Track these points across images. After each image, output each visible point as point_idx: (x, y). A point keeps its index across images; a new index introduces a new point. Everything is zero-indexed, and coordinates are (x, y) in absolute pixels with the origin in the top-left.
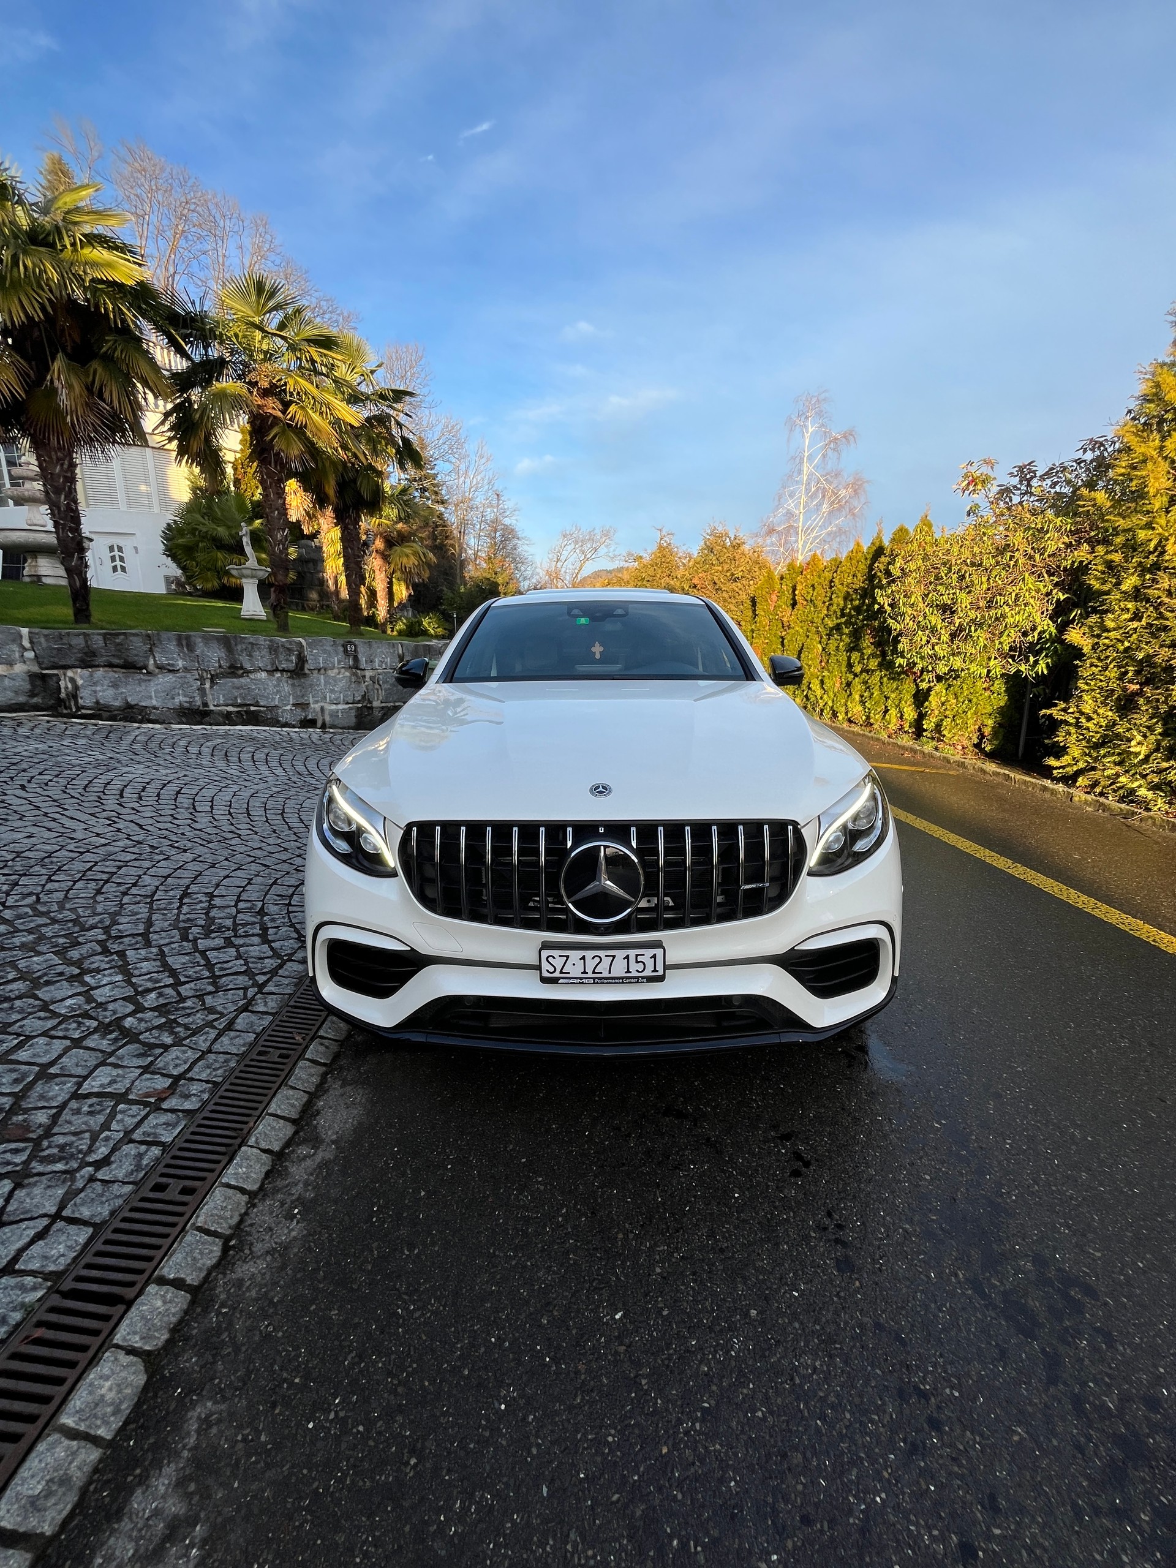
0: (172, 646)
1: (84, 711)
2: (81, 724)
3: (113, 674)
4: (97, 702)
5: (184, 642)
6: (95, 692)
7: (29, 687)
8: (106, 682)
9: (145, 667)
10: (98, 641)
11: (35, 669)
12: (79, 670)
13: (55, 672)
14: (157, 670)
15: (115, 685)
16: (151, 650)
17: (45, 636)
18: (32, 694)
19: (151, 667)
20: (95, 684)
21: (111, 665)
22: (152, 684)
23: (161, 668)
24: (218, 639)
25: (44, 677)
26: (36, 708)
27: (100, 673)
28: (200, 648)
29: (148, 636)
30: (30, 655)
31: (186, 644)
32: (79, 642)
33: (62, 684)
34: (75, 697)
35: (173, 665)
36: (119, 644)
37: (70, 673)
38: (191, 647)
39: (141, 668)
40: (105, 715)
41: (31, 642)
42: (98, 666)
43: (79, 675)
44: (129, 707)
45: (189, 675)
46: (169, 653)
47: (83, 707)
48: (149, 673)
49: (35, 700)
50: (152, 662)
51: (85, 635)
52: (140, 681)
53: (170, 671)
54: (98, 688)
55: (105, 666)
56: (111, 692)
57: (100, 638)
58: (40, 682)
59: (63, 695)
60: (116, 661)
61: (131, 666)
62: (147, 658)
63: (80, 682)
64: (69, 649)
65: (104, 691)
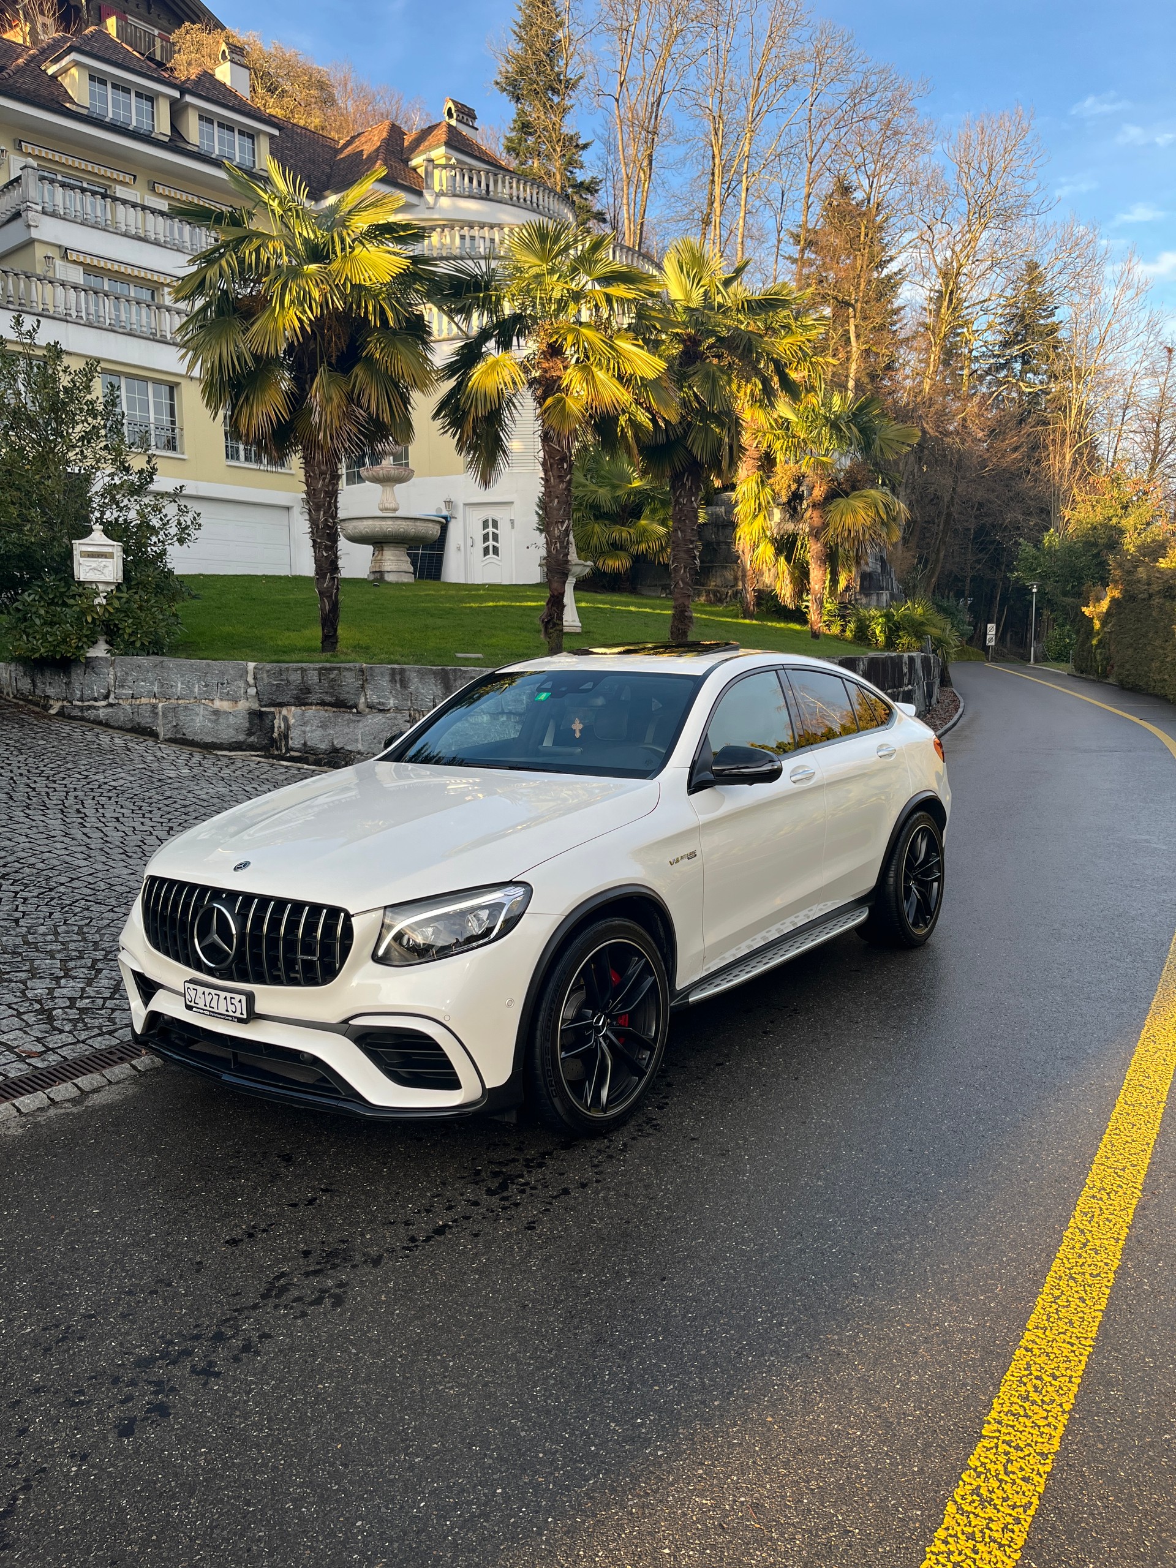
0: (384, 682)
1: (293, 753)
2: (286, 767)
3: (324, 713)
4: (305, 744)
5: (398, 678)
6: (304, 732)
7: (247, 725)
8: (316, 722)
9: (356, 706)
10: (313, 677)
11: (255, 706)
12: (293, 708)
13: (272, 709)
14: (367, 710)
15: (324, 726)
16: (363, 687)
17: (268, 671)
18: (250, 733)
19: (362, 706)
20: (304, 724)
21: (323, 703)
22: (361, 725)
23: (370, 706)
24: (435, 673)
25: (260, 715)
26: (252, 747)
27: (311, 711)
28: (415, 683)
29: (362, 671)
30: (252, 691)
31: (400, 679)
32: (295, 677)
33: (276, 722)
34: (286, 736)
35: (383, 704)
36: (333, 680)
37: (284, 711)
38: (404, 684)
39: (351, 707)
40: (312, 758)
41: (255, 678)
42: (311, 704)
43: (292, 713)
44: (335, 750)
45: (399, 716)
46: (382, 691)
47: (292, 749)
48: (358, 712)
49: (252, 739)
50: (362, 700)
51: (303, 670)
52: (350, 721)
53: (381, 711)
54: (308, 729)
55: (317, 704)
56: (319, 733)
57: (316, 673)
58: (258, 719)
59: (275, 735)
60: (328, 699)
61: (341, 705)
62: (358, 695)
63: (292, 721)
64: (286, 685)
65: (312, 732)
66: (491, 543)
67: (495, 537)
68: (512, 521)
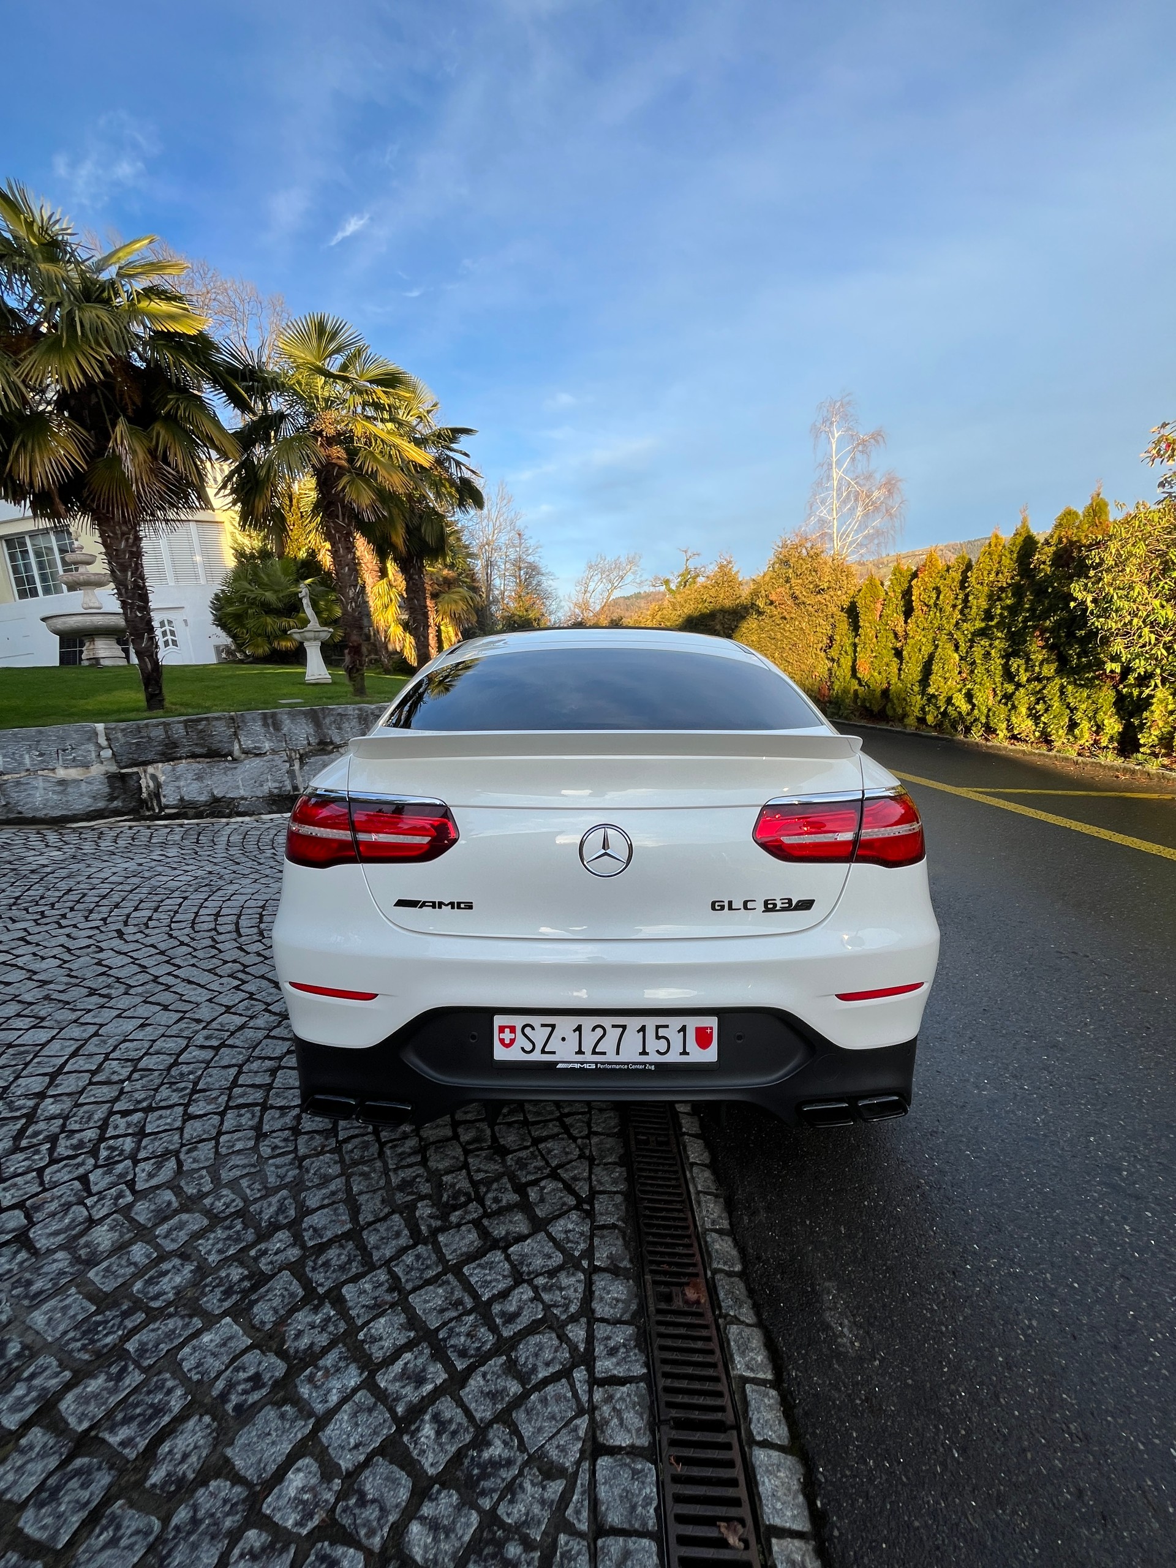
0: (258, 727)
1: (167, 811)
2: (166, 826)
3: (196, 766)
4: (182, 799)
5: (270, 721)
6: (179, 788)
7: (107, 790)
8: (190, 776)
9: (231, 754)
10: (179, 731)
11: (113, 768)
12: (160, 765)
13: (135, 769)
14: (243, 756)
15: (199, 778)
16: (235, 734)
17: (123, 730)
18: (112, 799)
19: (237, 752)
20: (178, 779)
21: (194, 756)
22: (238, 771)
23: (246, 752)
24: (305, 714)
25: (123, 777)
26: (116, 813)
27: (183, 764)
28: (287, 725)
29: (232, 718)
30: (107, 753)
31: (272, 723)
32: (158, 733)
33: (143, 782)
34: (157, 795)
35: (259, 748)
36: (202, 731)
37: (150, 769)
38: (277, 727)
39: (226, 756)
40: (191, 812)
41: (108, 739)
42: (180, 758)
43: (161, 771)
44: (216, 800)
45: (276, 757)
46: (255, 735)
47: (167, 807)
48: (234, 760)
49: (115, 803)
50: (236, 747)
51: (165, 724)
52: (227, 769)
53: (257, 755)
54: (182, 783)
55: (187, 757)
56: (196, 785)
57: (181, 726)
58: (119, 782)
59: (144, 795)
60: (198, 750)
61: (215, 754)
62: (232, 743)
63: (162, 779)
64: (148, 742)
65: (188, 785)
66: (169, 637)
67: (173, 633)
68: (185, 621)
